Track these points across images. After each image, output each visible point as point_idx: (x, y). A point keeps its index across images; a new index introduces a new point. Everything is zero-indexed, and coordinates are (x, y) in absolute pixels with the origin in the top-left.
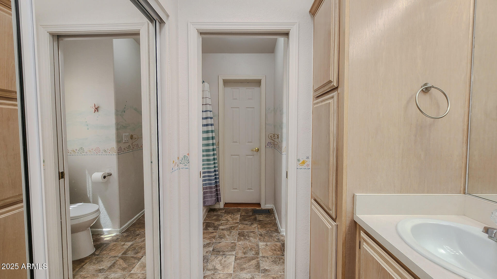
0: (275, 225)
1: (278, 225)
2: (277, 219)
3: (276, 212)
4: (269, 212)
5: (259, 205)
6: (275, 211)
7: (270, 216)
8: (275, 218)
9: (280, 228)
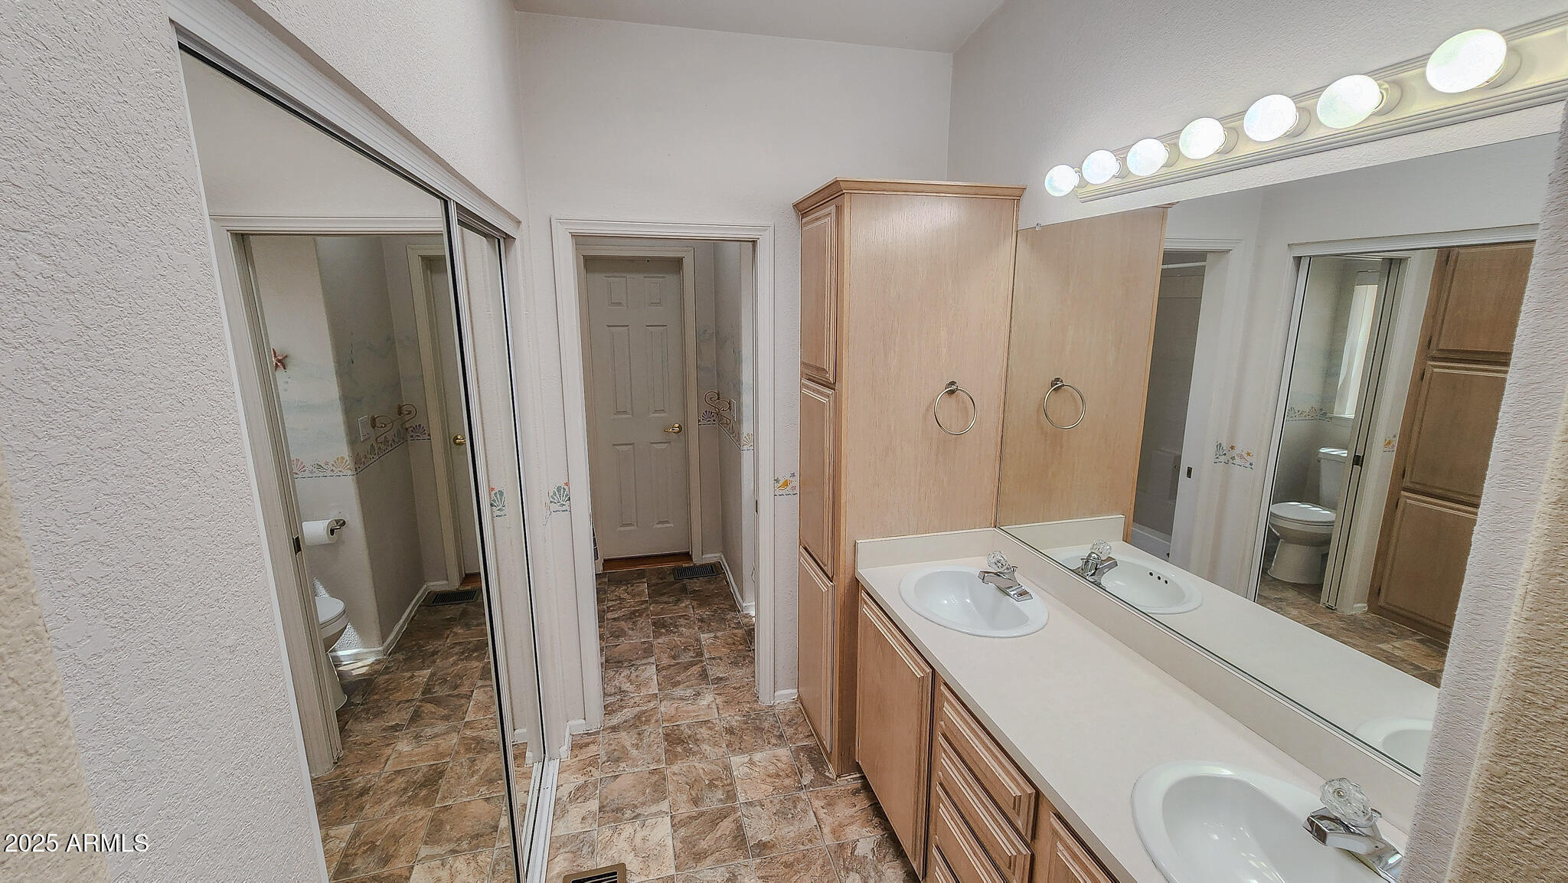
0: (730, 596)
1: (736, 598)
2: (733, 584)
3: (728, 568)
4: (713, 571)
5: (687, 556)
6: (725, 568)
7: (716, 579)
8: (727, 581)
9: (741, 601)
